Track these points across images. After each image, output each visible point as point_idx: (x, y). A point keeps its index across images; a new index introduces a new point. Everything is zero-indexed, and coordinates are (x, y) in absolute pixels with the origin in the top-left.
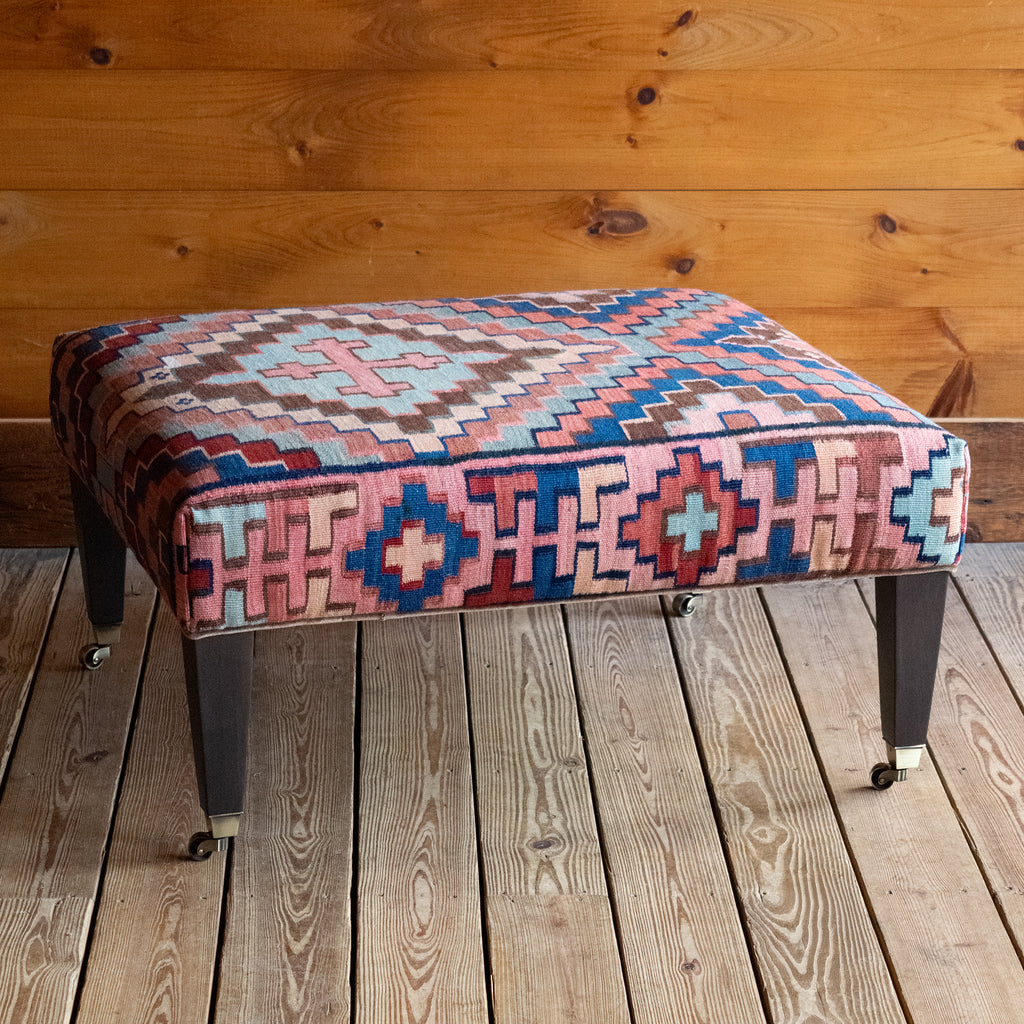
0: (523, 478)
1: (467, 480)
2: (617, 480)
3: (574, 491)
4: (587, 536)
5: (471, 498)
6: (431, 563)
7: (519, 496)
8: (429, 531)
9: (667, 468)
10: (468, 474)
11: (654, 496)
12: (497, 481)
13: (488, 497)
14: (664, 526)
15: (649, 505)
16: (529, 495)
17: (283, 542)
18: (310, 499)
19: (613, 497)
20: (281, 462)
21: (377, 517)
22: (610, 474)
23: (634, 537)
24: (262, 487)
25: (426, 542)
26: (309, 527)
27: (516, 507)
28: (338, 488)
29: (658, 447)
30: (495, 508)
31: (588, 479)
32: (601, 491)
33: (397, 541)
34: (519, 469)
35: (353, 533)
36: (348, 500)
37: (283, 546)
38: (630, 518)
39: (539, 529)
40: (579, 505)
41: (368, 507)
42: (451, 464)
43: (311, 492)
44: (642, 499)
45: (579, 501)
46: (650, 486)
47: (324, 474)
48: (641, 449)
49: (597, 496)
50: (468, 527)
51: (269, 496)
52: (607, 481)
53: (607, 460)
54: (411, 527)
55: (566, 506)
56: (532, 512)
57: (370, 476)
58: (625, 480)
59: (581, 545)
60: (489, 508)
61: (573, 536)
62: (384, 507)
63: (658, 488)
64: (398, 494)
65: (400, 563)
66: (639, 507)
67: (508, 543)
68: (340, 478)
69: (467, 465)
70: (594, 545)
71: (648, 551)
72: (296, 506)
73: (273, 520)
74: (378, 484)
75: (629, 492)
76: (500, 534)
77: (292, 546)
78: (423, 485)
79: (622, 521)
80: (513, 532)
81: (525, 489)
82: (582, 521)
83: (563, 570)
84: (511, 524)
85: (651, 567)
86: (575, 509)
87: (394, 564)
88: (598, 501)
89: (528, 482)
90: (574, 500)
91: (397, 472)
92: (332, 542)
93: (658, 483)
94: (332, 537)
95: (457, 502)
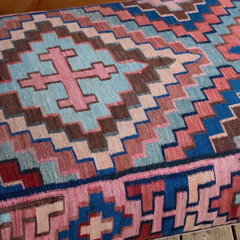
0: (157, 184)
1: (126, 188)
2: (209, 180)
3: (186, 189)
4: (192, 209)
5: (129, 198)
6: (106, 231)
7: (155, 194)
8: (104, 217)
9: (236, 170)
10: (127, 184)
11: (229, 187)
12: (143, 187)
13: (138, 197)
14: (234, 200)
15: (226, 191)
16: (160, 193)
17: (22, 232)
18: (37, 208)
19: (207, 189)
20: (20, 182)
21: (75, 214)
22: (205, 177)
23: (217, 206)
24: (9, 203)
25: (103, 222)
26: (36, 223)
27: (154, 200)
28: (53, 200)
29: (232, 157)
30: (142, 202)
31: (193, 181)
32: (200, 187)
33: (87, 223)
34: (155, 179)
35: (62, 223)
36: (58, 206)
37: (22, 234)
38: (216, 198)
39: (166, 209)
40: (188, 196)
41: (69, 209)
42: (117, 178)
43: (37, 203)
44: (222, 188)
45: (188, 194)
46: (227, 181)
47: (45, 191)
48: (222, 159)
49: (198, 190)
50: (126, 213)
51: (13, 209)
52: (204, 181)
53: (203, 169)
54: (94, 216)
55: (181, 197)
56: (162, 202)
57: (71, 190)
58: (213, 179)
59: (188, 214)
60: (138, 202)
61: (184, 210)
62: (79, 208)
63: (232, 182)
64: (87, 200)
65: (88, 233)
66: (220, 192)
67: (148, 218)
68: (54, 193)
69: (126, 178)
70: (196, 213)
71: (224, 211)
72: (29, 213)
73: (15, 222)
74: (76, 195)
75: (216, 186)
76: (144, 214)
77: (27, 233)
78: (101, 193)
79: (211, 200)
80: (152, 212)
81: (159, 190)
82: (189, 203)
83: (177, 224)
84: (151, 208)
85: (225, 217)
86: (186, 197)
87: (85, 233)
88: (199, 192)
89: (160, 186)
90: (185, 193)
91: (86, 186)
92: (50, 229)
93: (232, 179)
94: (50, 226)
95: (120, 201)
